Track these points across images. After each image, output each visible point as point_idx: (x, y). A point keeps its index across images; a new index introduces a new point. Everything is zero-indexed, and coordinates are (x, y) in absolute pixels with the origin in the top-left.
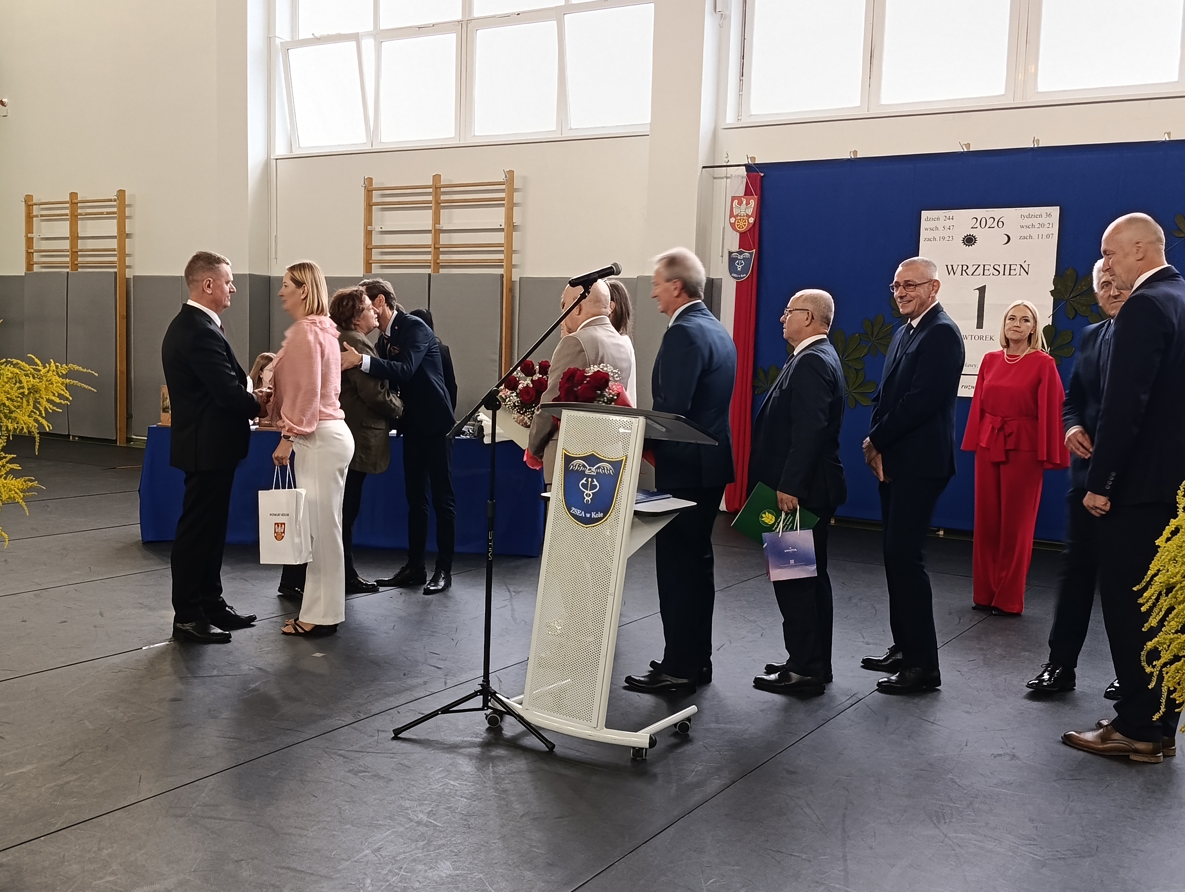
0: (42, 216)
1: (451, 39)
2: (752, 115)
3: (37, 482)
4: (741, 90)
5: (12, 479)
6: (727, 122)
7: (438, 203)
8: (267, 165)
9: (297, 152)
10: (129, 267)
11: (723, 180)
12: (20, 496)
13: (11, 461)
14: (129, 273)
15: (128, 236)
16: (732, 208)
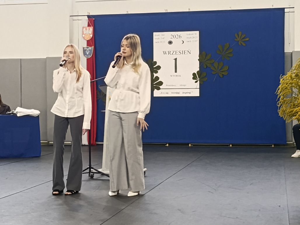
16: (83, 32)
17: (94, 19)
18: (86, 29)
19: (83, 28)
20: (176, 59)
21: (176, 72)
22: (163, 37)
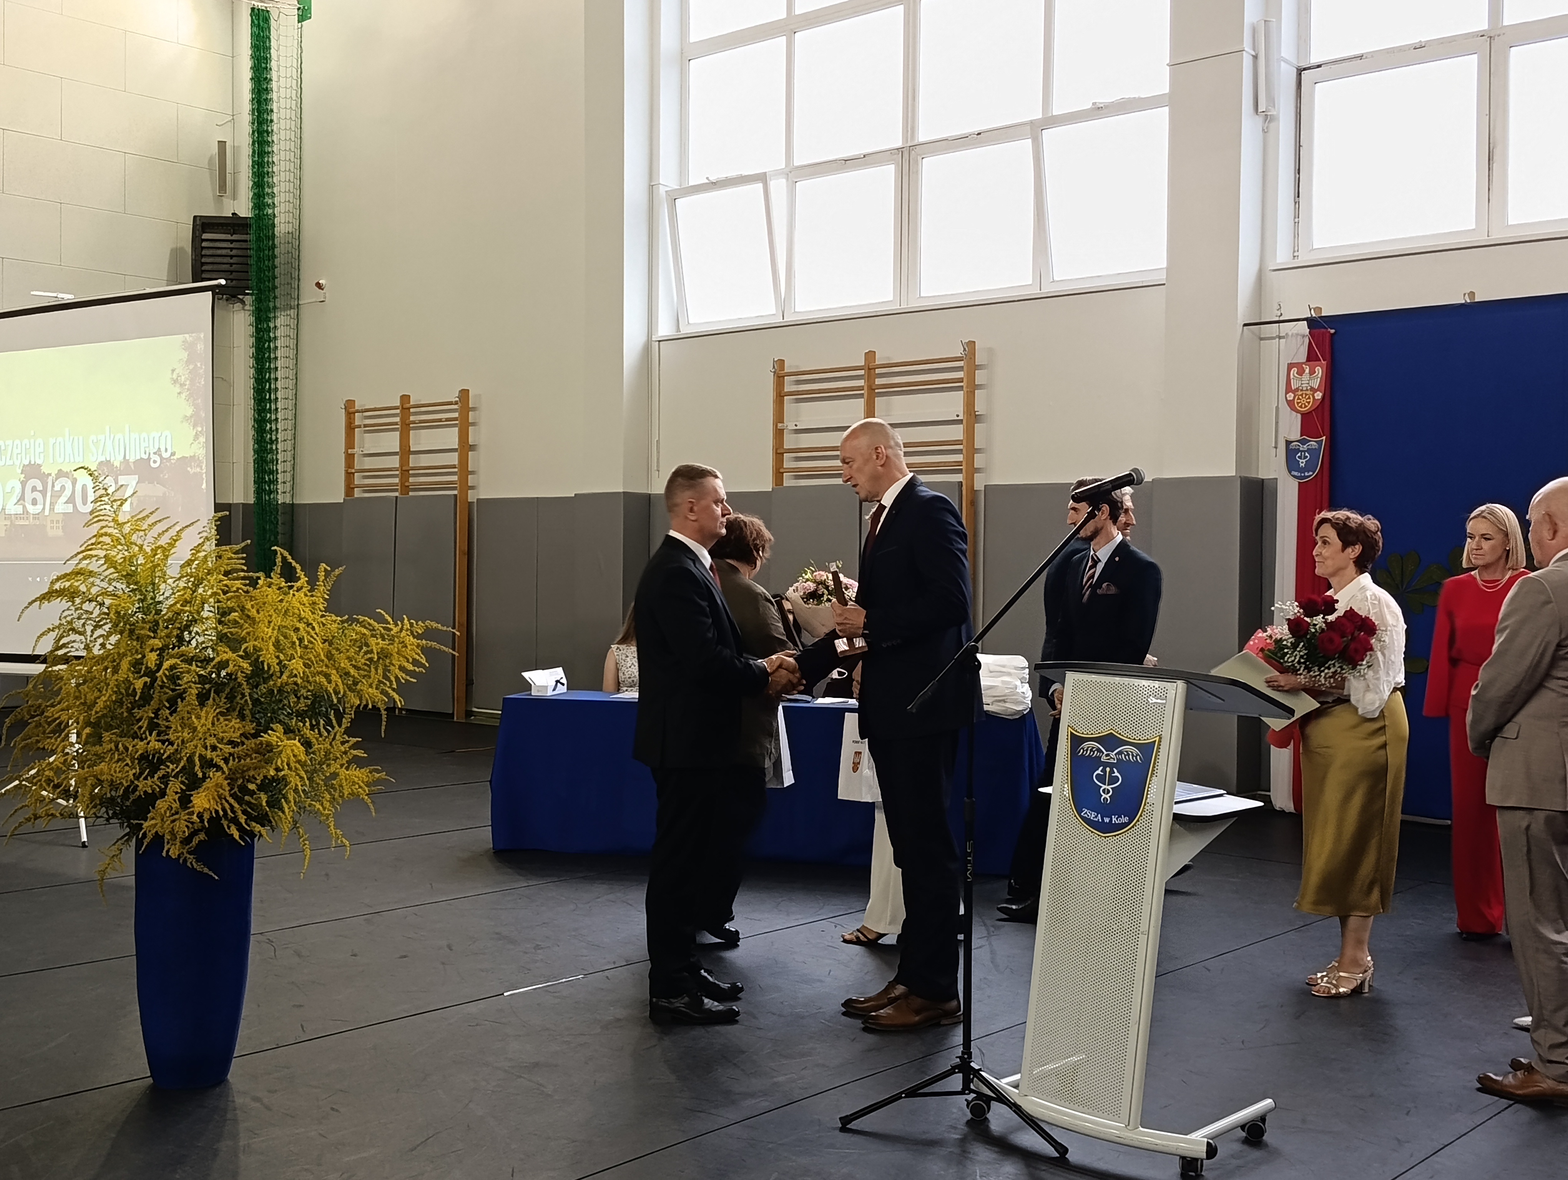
0: (365, 426)
1: (889, 171)
2: (1313, 250)
3: (384, 773)
4: (1297, 215)
5: (355, 770)
6: (1278, 261)
7: (871, 388)
8: (647, 349)
9: (685, 330)
10: (472, 488)
11: (1274, 341)
12: (365, 791)
13: (355, 746)
14: (472, 496)
15: (472, 448)
16: (1289, 382)
17: (1332, 331)
18: (1301, 372)
19: (1290, 366)
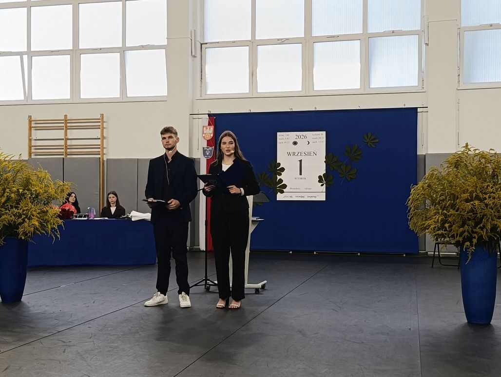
1: (68, 57)
2: (206, 94)
4: (201, 84)
6: (197, 97)
7: (66, 127)
11: (197, 119)
16: (203, 131)
17: (215, 118)
18: (207, 129)
19: (204, 127)
20: (301, 161)
21: (301, 174)
22: (288, 137)
